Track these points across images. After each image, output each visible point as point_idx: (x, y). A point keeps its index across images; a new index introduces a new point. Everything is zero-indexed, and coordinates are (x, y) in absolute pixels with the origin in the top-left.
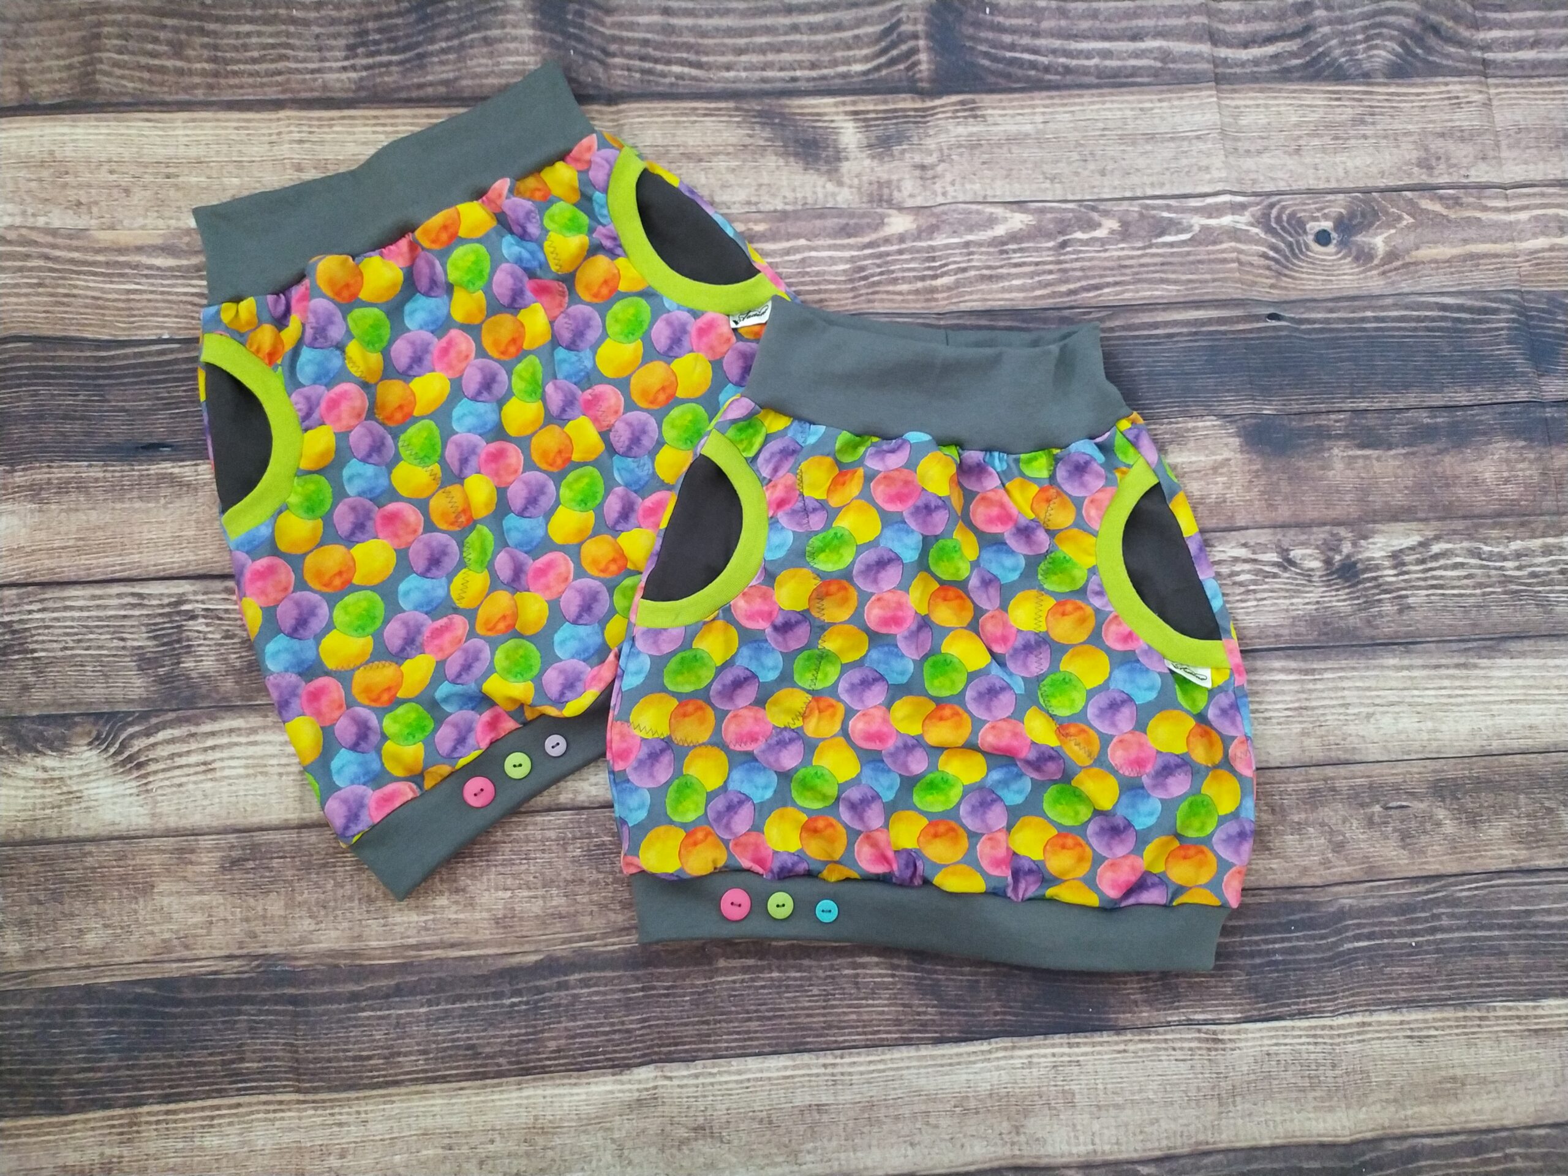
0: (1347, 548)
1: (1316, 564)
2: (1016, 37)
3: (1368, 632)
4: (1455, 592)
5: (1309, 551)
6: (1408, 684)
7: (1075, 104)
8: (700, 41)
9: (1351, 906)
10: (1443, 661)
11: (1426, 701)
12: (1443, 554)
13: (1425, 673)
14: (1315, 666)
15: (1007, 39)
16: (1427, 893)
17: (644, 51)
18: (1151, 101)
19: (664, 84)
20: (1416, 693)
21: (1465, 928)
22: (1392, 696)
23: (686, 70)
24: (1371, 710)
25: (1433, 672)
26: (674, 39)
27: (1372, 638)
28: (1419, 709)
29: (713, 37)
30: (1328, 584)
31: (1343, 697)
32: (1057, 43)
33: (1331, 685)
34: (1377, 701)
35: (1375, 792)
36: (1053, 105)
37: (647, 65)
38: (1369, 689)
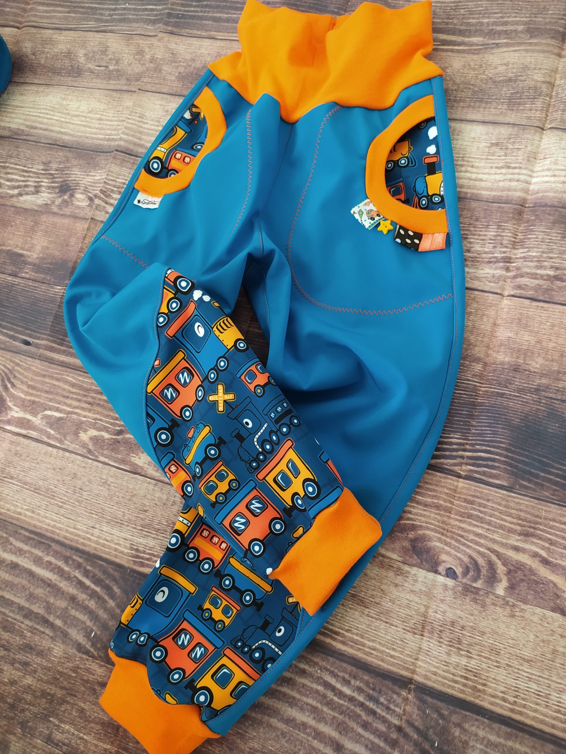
0: (58, 201)
1: (78, 196)
2: (87, 603)
3: (70, 155)
4: (18, 167)
5: (78, 203)
6: (64, 125)
7: (71, 533)
8: (319, 706)
9: (148, 25)
10: (41, 132)
11: (60, 114)
12: (14, 188)
13: (54, 128)
14: (106, 142)
15: (92, 604)
16: (108, 26)
17: (370, 719)
18: (25, 515)
19: (362, 680)
20: (63, 120)
21: (100, 9)
22: (76, 121)
23: (338, 686)
24: (89, 115)
25: (49, 127)
26: (341, 717)
27: (70, 151)
28: (66, 111)
29: (307, 704)
30: (78, 184)
31: (100, 124)
32: (63, 585)
33: (102, 132)
34: (83, 119)
35: (109, 76)
36: (84, 539)
37: (371, 705)
38: (85, 126)
